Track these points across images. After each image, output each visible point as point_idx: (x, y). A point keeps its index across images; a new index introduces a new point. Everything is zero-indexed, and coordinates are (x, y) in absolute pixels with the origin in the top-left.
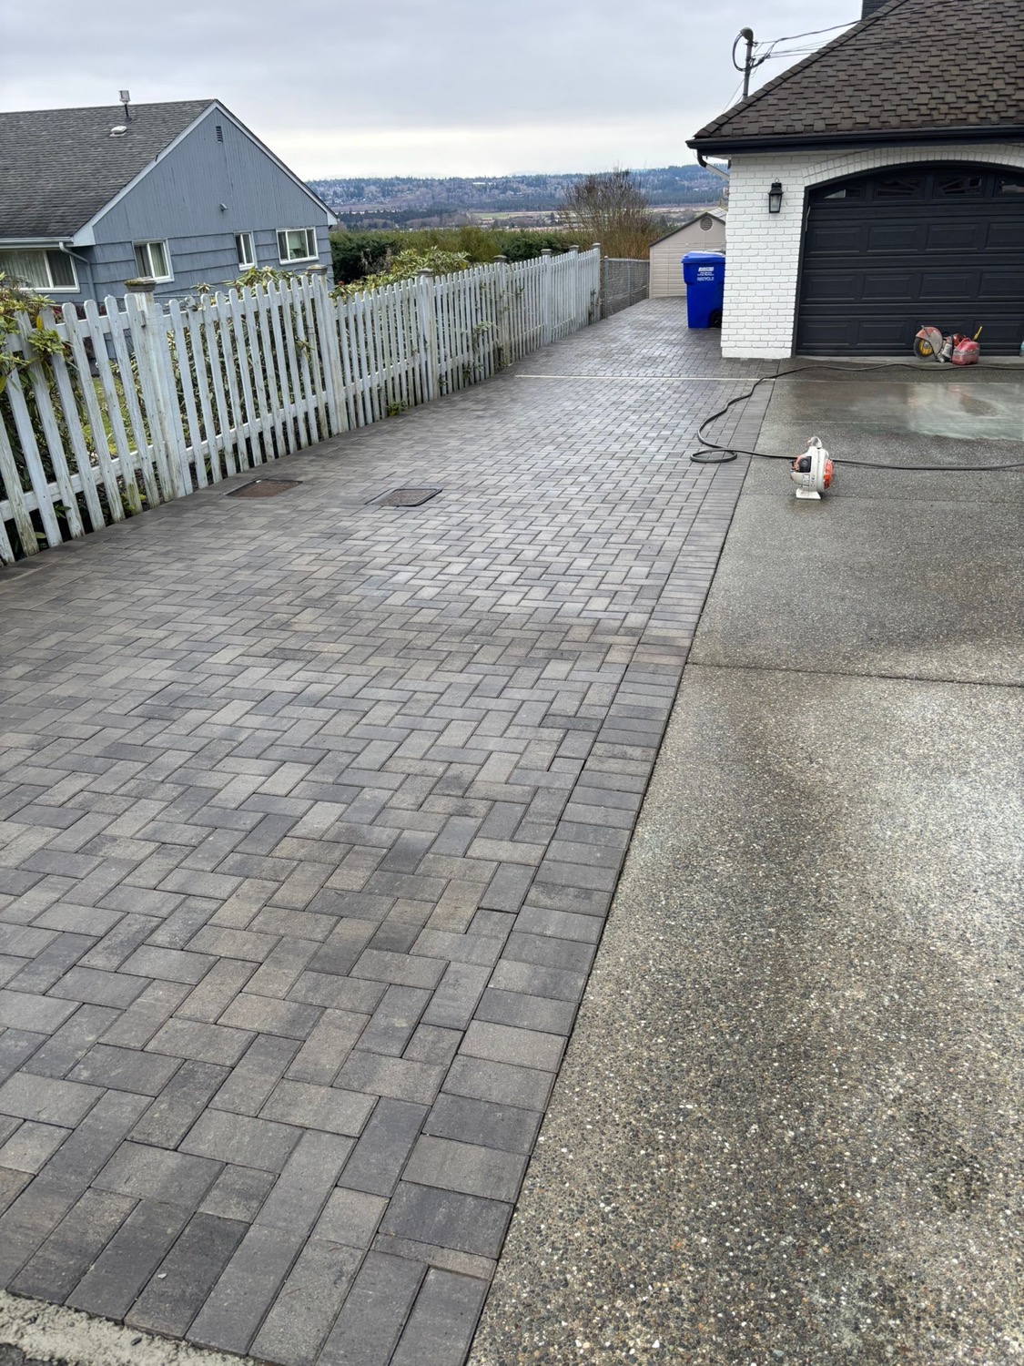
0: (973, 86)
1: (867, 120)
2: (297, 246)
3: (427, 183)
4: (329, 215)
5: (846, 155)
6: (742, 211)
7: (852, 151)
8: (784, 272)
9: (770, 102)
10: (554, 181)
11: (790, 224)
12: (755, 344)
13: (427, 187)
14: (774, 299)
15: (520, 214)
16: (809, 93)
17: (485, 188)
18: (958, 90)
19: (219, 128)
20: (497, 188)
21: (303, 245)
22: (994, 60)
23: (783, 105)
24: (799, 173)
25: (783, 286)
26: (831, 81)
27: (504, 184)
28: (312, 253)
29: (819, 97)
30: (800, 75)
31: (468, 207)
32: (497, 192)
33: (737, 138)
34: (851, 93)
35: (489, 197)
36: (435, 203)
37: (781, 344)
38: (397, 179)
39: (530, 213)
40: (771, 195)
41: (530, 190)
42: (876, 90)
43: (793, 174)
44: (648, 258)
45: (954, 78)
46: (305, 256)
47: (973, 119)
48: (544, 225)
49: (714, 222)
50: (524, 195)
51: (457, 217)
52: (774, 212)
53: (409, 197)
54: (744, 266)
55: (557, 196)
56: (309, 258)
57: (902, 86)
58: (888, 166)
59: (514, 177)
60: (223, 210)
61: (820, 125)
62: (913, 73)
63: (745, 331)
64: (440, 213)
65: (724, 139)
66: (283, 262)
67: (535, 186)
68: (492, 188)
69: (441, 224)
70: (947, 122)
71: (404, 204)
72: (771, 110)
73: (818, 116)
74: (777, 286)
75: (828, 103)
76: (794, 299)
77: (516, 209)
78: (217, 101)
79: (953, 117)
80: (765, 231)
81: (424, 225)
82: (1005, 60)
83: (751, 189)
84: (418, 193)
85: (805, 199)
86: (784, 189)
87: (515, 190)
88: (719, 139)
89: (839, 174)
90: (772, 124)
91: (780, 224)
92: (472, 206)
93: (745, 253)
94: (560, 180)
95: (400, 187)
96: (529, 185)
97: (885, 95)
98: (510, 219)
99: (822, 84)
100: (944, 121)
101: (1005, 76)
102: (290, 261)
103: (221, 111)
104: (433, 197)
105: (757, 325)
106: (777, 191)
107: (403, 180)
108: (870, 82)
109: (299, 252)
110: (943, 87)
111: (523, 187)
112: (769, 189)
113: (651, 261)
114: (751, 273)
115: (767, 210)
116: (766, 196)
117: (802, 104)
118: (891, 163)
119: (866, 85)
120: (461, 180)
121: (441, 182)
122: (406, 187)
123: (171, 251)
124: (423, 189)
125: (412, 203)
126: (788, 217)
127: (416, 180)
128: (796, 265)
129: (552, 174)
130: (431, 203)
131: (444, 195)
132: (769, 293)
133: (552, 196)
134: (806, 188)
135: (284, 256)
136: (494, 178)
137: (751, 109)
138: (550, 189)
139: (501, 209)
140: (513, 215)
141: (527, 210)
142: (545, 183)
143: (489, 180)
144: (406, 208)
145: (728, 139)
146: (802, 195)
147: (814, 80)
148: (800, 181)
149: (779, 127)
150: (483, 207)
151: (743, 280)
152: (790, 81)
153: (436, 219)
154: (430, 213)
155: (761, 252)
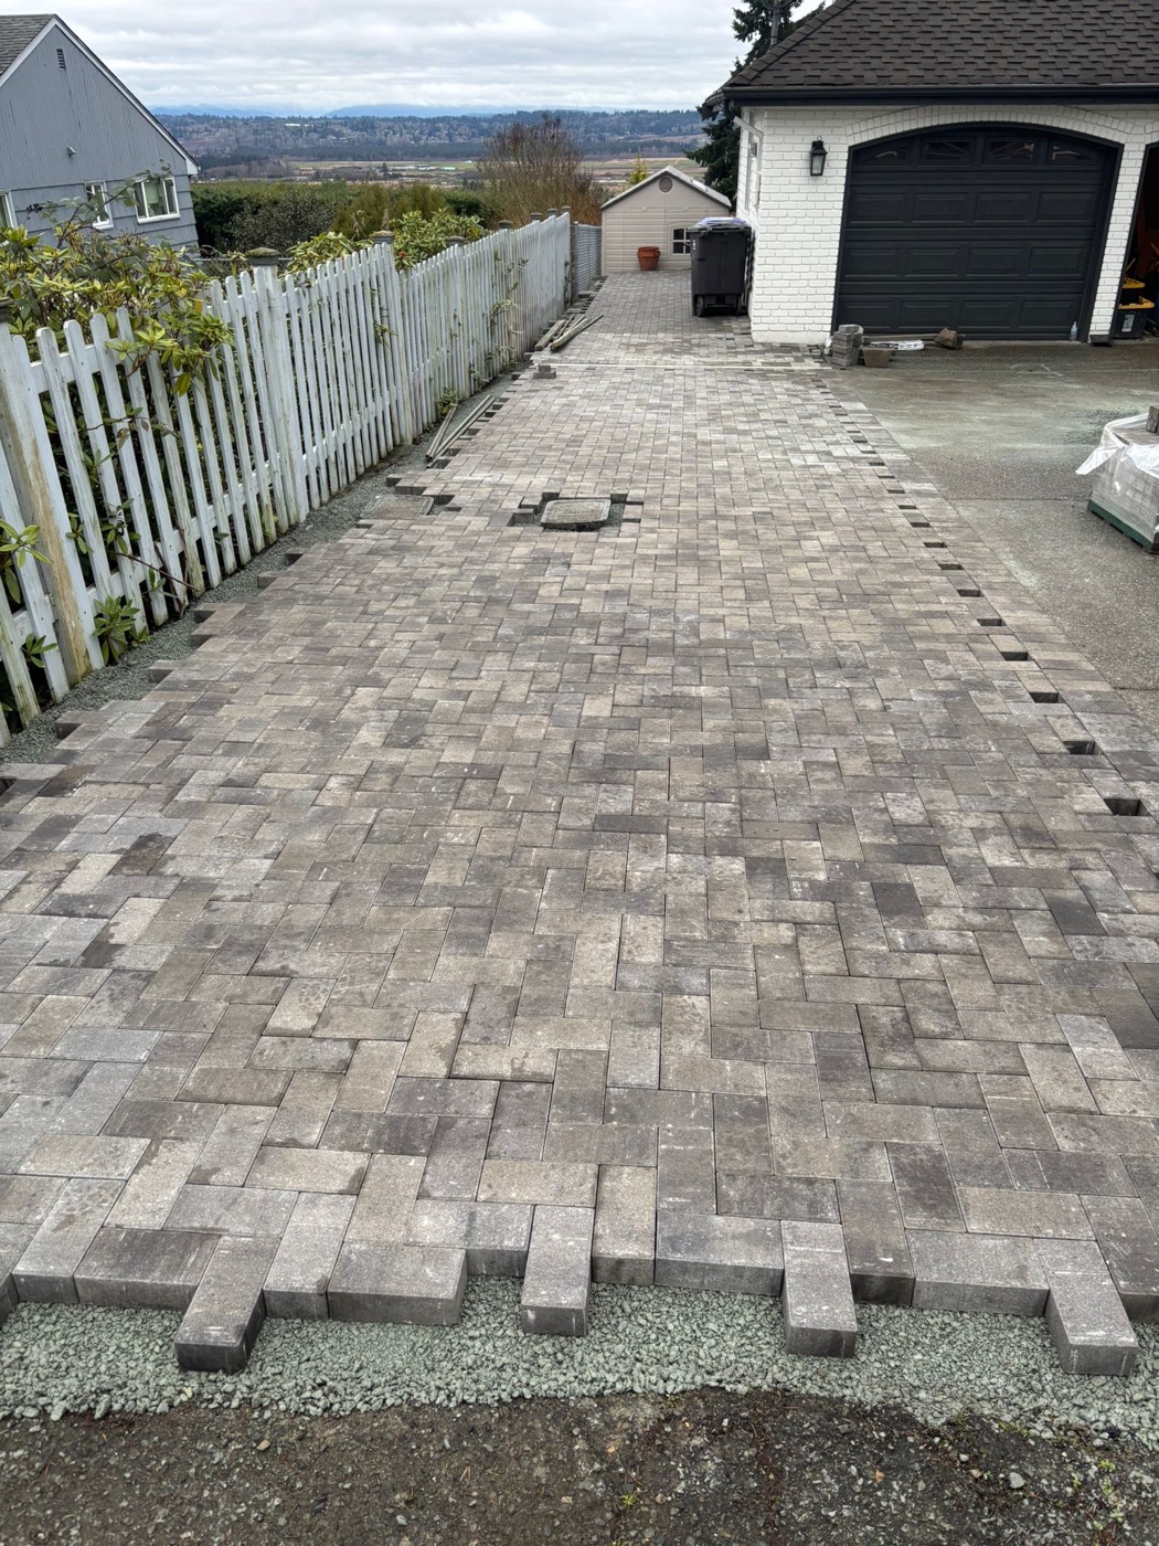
0: (1029, 38)
1: (921, 73)
2: (155, 201)
3: (229, 122)
4: (188, 162)
5: (894, 112)
6: (778, 172)
7: (901, 107)
8: (823, 245)
9: (811, 47)
10: (384, 124)
11: (831, 189)
12: (790, 328)
13: (228, 127)
14: (812, 275)
15: (346, 164)
16: (853, 39)
17: (300, 130)
18: (1014, 42)
19: (60, 51)
20: (315, 131)
21: (161, 199)
22: (1047, 10)
23: (826, 51)
24: (841, 131)
25: (823, 261)
26: (875, 27)
27: (323, 126)
28: (172, 210)
29: (864, 45)
30: (838, 18)
31: (282, 154)
32: (315, 136)
33: (780, 88)
34: (899, 42)
35: (307, 141)
36: (240, 147)
37: (819, 327)
38: (190, 116)
39: (358, 163)
40: (813, 154)
41: (356, 135)
42: (926, 39)
43: (836, 131)
44: (600, 224)
45: (1008, 28)
46: (164, 213)
47: (1033, 75)
48: (376, 178)
49: (674, 182)
50: (349, 140)
51: (269, 166)
52: (816, 173)
53: (207, 139)
54: (781, 237)
55: (389, 143)
56: (169, 216)
57: (953, 35)
58: (939, 126)
59: (335, 118)
60: (70, 154)
61: (870, 76)
62: (963, 20)
63: (780, 312)
64: (248, 160)
65: (765, 88)
66: (141, 220)
67: (361, 130)
68: (309, 130)
69: (249, 174)
70: (1007, 78)
71: (201, 148)
72: (813, 57)
73: (867, 66)
74: (816, 260)
75: (875, 51)
76: (834, 275)
77: (341, 157)
78: (56, 17)
79: (1014, 73)
80: (804, 197)
81: (228, 174)
82: (1059, 10)
83: (789, 148)
84: (218, 134)
85: (848, 160)
86: (826, 147)
87: (338, 135)
88: (761, 88)
89: (886, 133)
90: (818, 73)
91: (820, 189)
92: (286, 152)
93: (781, 221)
94: (390, 124)
95: (195, 127)
96: (354, 128)
97: (936, 45)
98: (334, 170)
99: (866, 29)
100: (1006, 79)
101: (1062, 28)
102: (148, 219)
103: (62, 30)
104: (237, 140)
105: (794, 305)
106: (818, 150)
107: (197, 118)
108: (918, 29)
109: (158, 208)
110: (998, 38)
111: (346, 131)
112: (809, 148)
113: (603, 227)
114: (788, 245)
115: (808, 172)
116: (806, 155)
117: (847, 51)
118: (942, 122)
119: (913, 32)
120: (271, 119)
121: (246, 122)
122: (202, 127)
123: (16, 206)
124: (225, 130)
125: (212, 147)
126: (830, 180)
127: (214, 118)
128: (837, 237)
129: (381, 116)
130: (235, 147)
131: (251, 137)
132: (807, 268)
133: (382, 143)
134: (850, 148)
135: (142, 213)
136: (311, 119)
137: (791, 54)
138: (379, 135)
139: (322, 158)
140: (338, 165)
141: (355, 159)
142: (373, 127)
143: (304, 121)
144: (203, 153)
145: (770, 88)
146: (846, 156)
147: (855, 24)
148: (844, 140)
149: (826, 77)
150: (299, 154)
151: (779, 253)
152: (829, 23)
153: (243, 167)
154: (235, 160)
155: (800, 221)
